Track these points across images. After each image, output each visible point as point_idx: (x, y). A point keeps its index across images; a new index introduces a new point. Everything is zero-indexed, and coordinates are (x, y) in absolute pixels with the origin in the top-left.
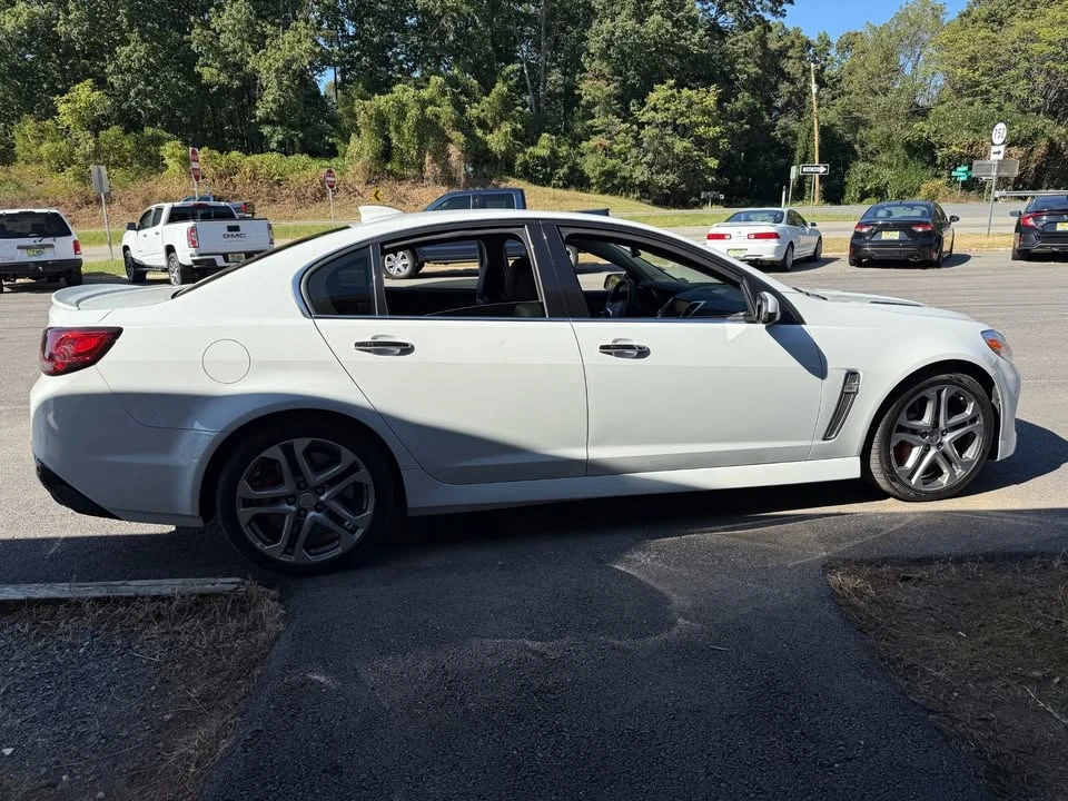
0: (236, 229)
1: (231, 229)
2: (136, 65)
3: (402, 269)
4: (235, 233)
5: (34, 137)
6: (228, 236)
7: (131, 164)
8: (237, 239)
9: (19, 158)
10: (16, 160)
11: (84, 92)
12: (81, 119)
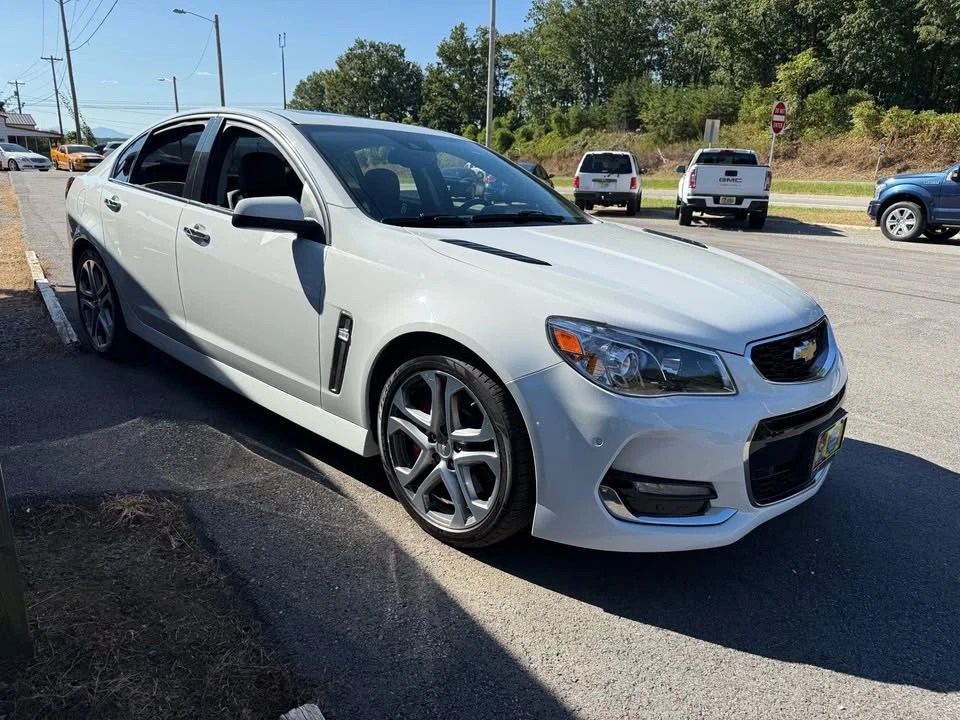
0: (734, 173)
1: (729, 173)
2: (855, 31)
3: (905, 229)
4: (731, 178)
5: (756, 101)
6: (724, 180)
7: (825, 124)
8: (732, 183)
9: (740, 118)
10: (737, 121)
11: (804, 60)
12: (794, 84)
